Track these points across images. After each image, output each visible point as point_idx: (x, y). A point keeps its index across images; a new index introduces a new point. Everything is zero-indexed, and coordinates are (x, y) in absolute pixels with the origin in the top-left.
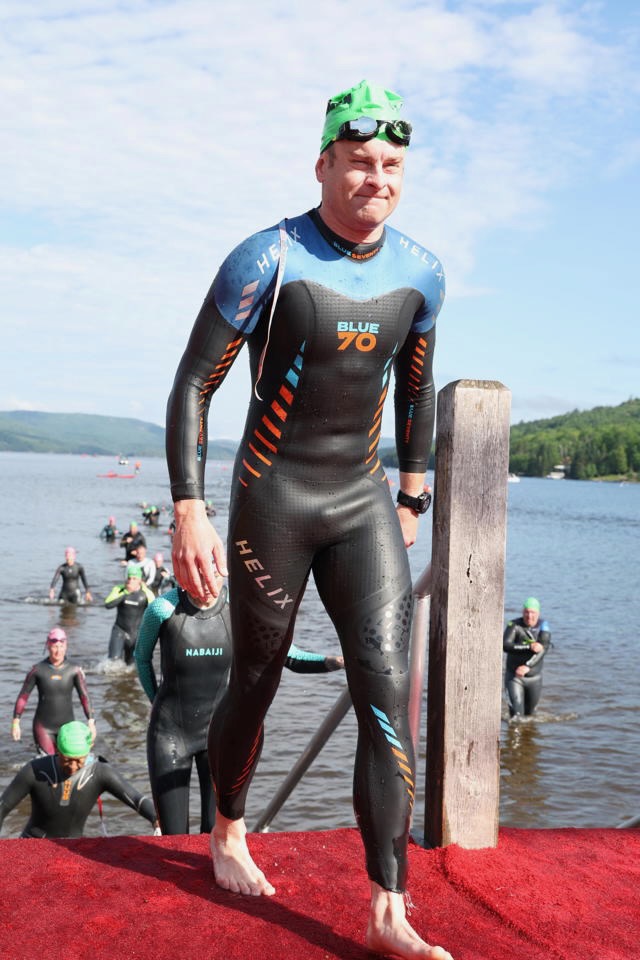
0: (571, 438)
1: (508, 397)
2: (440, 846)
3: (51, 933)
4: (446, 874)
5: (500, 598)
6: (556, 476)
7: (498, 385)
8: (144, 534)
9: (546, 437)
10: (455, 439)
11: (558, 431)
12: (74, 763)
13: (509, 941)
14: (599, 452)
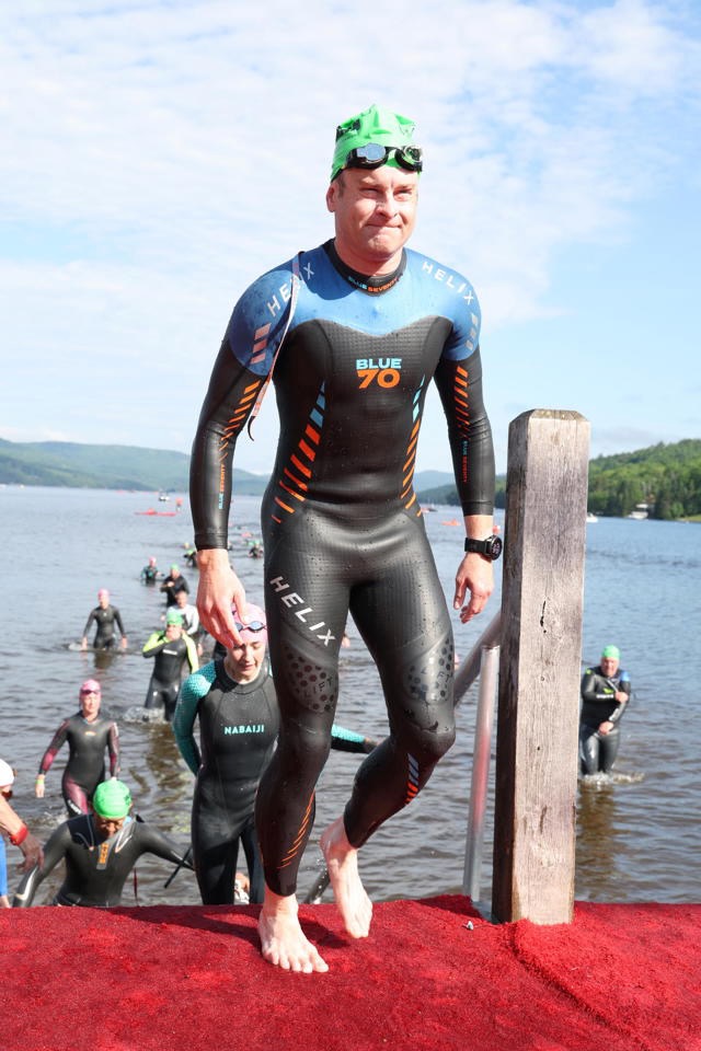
0: (655, 474)
1: (587, 429)
2: (509, 920)
3: (84, 1010)
4: (516, 952)
5: (577, 649)
6: (638, 516)
7: (576, 416)
8: (186, 577)
9: (628, 472)
10: (528, 474)
11: (641, 466)
12: (112, 825)
13: (585, 1027)
14: (686, 490)
